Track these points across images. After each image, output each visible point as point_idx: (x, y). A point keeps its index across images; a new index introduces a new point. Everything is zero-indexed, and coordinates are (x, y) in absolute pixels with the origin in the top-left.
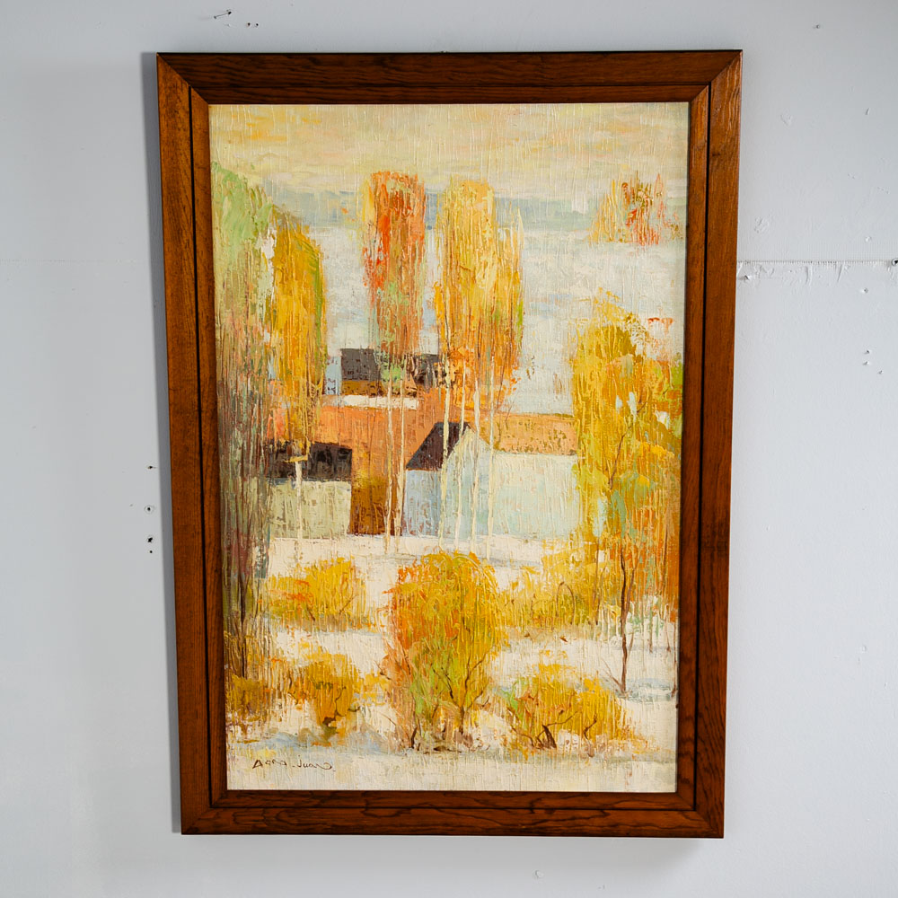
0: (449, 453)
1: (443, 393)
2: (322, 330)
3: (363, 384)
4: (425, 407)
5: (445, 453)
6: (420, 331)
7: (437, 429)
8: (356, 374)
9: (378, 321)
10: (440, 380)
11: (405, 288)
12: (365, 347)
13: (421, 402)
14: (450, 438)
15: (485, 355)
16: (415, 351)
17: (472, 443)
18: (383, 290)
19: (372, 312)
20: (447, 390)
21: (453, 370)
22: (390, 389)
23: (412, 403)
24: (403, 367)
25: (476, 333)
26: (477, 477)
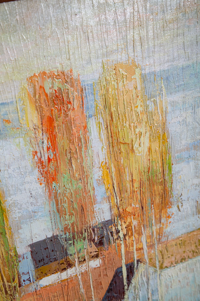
0: (128, 286)
1: (119, 246)
2: (8, 236)
3: (54, 265)
4: (106, 262)
5: (126, 288)
6: (94, 206)
7: (118, 273)
8: (46, 260)
9: (58, 211)
10: (115, 237)
11: (77, 175)
12: (50, 235)
13: (103, 260)
14: (128, 276)
15: (147, 205)
16: (93, 223)
17: (144, 272)
18: (58, 183)
19: (51, 205)
20: (122, 242)
21: (124, 226)
22: (76, 260)
23: (95, 263)
24: (84, 239)
25: (139, 192)
26: (150, 292)
